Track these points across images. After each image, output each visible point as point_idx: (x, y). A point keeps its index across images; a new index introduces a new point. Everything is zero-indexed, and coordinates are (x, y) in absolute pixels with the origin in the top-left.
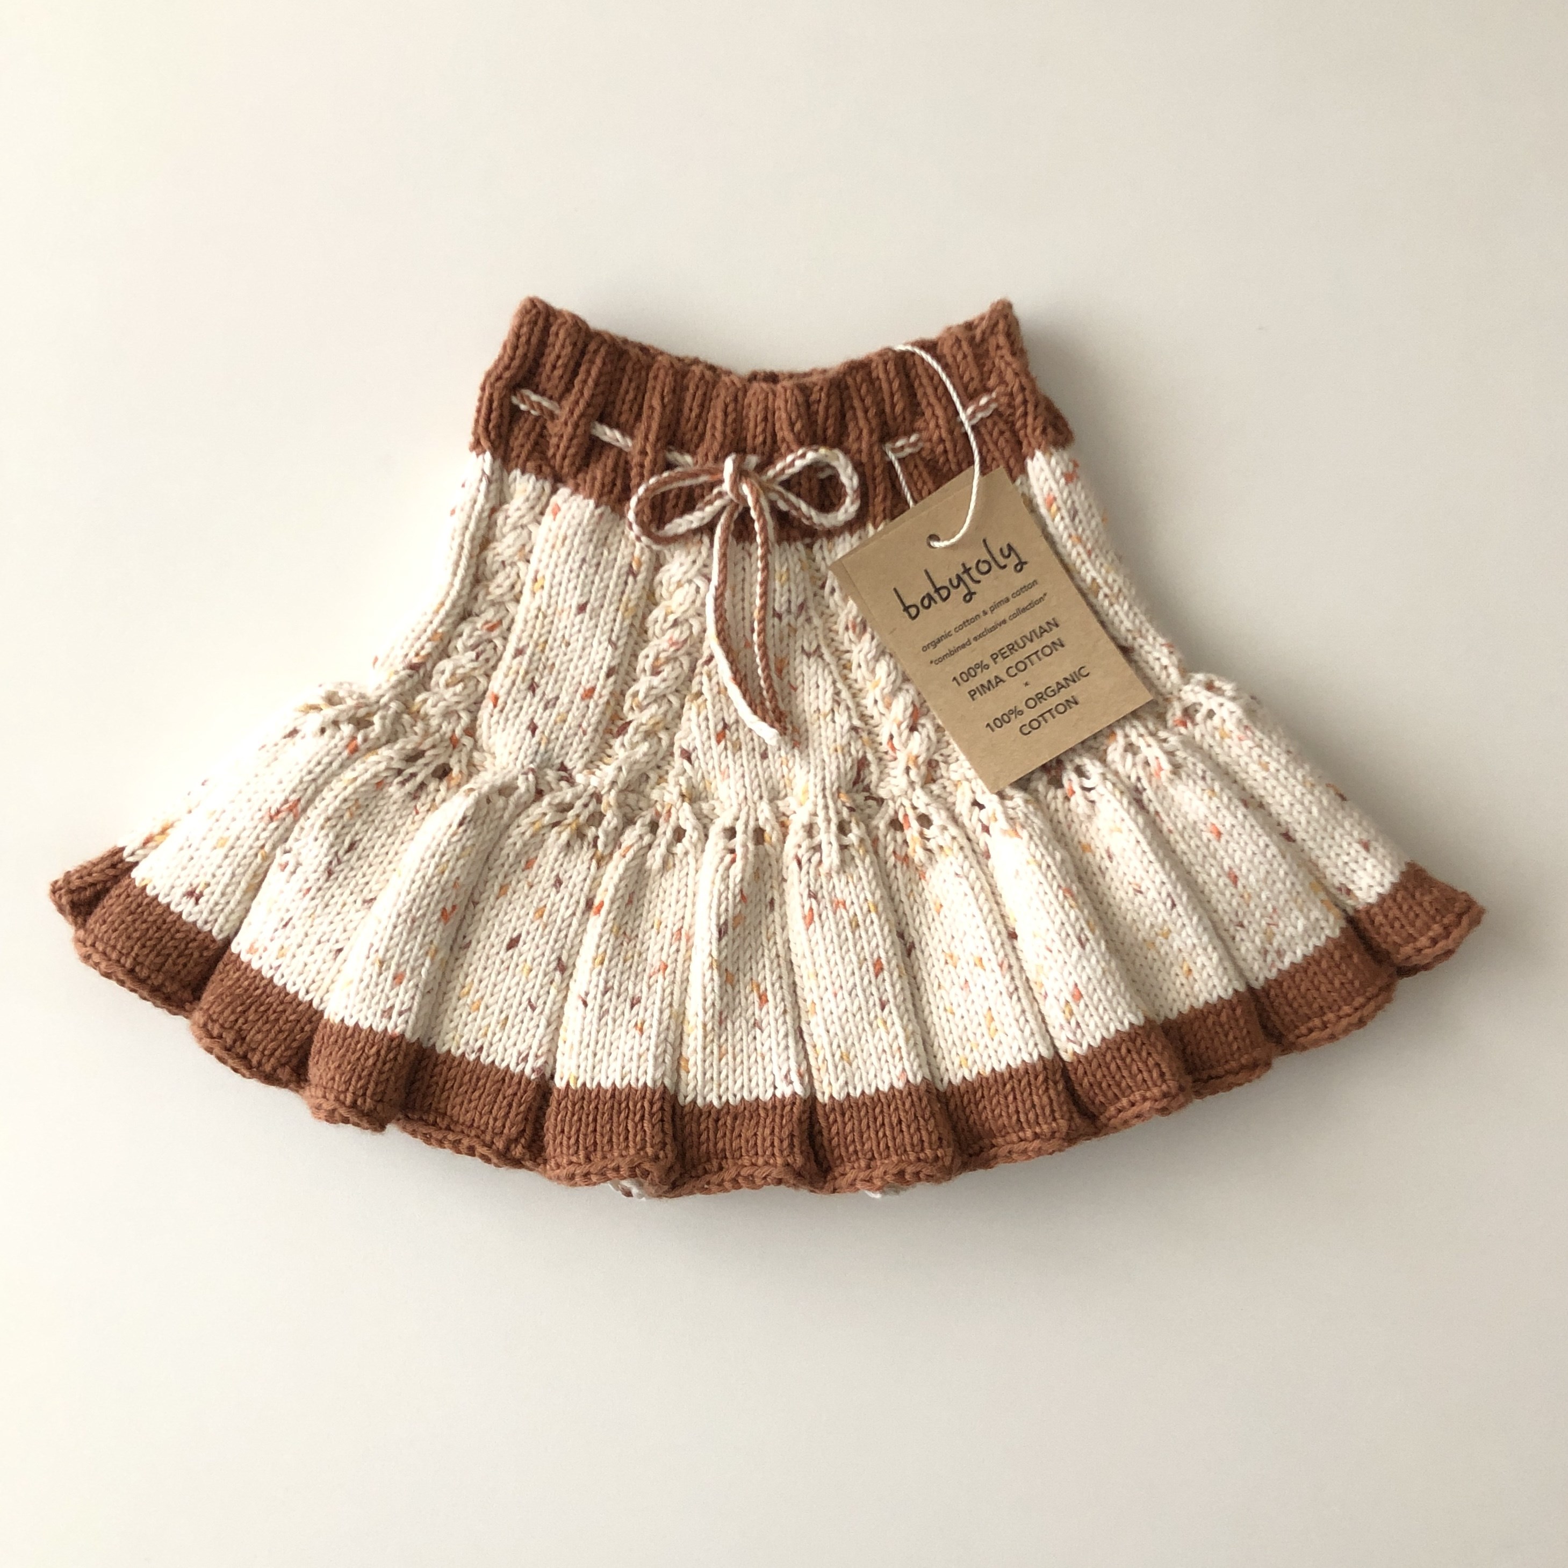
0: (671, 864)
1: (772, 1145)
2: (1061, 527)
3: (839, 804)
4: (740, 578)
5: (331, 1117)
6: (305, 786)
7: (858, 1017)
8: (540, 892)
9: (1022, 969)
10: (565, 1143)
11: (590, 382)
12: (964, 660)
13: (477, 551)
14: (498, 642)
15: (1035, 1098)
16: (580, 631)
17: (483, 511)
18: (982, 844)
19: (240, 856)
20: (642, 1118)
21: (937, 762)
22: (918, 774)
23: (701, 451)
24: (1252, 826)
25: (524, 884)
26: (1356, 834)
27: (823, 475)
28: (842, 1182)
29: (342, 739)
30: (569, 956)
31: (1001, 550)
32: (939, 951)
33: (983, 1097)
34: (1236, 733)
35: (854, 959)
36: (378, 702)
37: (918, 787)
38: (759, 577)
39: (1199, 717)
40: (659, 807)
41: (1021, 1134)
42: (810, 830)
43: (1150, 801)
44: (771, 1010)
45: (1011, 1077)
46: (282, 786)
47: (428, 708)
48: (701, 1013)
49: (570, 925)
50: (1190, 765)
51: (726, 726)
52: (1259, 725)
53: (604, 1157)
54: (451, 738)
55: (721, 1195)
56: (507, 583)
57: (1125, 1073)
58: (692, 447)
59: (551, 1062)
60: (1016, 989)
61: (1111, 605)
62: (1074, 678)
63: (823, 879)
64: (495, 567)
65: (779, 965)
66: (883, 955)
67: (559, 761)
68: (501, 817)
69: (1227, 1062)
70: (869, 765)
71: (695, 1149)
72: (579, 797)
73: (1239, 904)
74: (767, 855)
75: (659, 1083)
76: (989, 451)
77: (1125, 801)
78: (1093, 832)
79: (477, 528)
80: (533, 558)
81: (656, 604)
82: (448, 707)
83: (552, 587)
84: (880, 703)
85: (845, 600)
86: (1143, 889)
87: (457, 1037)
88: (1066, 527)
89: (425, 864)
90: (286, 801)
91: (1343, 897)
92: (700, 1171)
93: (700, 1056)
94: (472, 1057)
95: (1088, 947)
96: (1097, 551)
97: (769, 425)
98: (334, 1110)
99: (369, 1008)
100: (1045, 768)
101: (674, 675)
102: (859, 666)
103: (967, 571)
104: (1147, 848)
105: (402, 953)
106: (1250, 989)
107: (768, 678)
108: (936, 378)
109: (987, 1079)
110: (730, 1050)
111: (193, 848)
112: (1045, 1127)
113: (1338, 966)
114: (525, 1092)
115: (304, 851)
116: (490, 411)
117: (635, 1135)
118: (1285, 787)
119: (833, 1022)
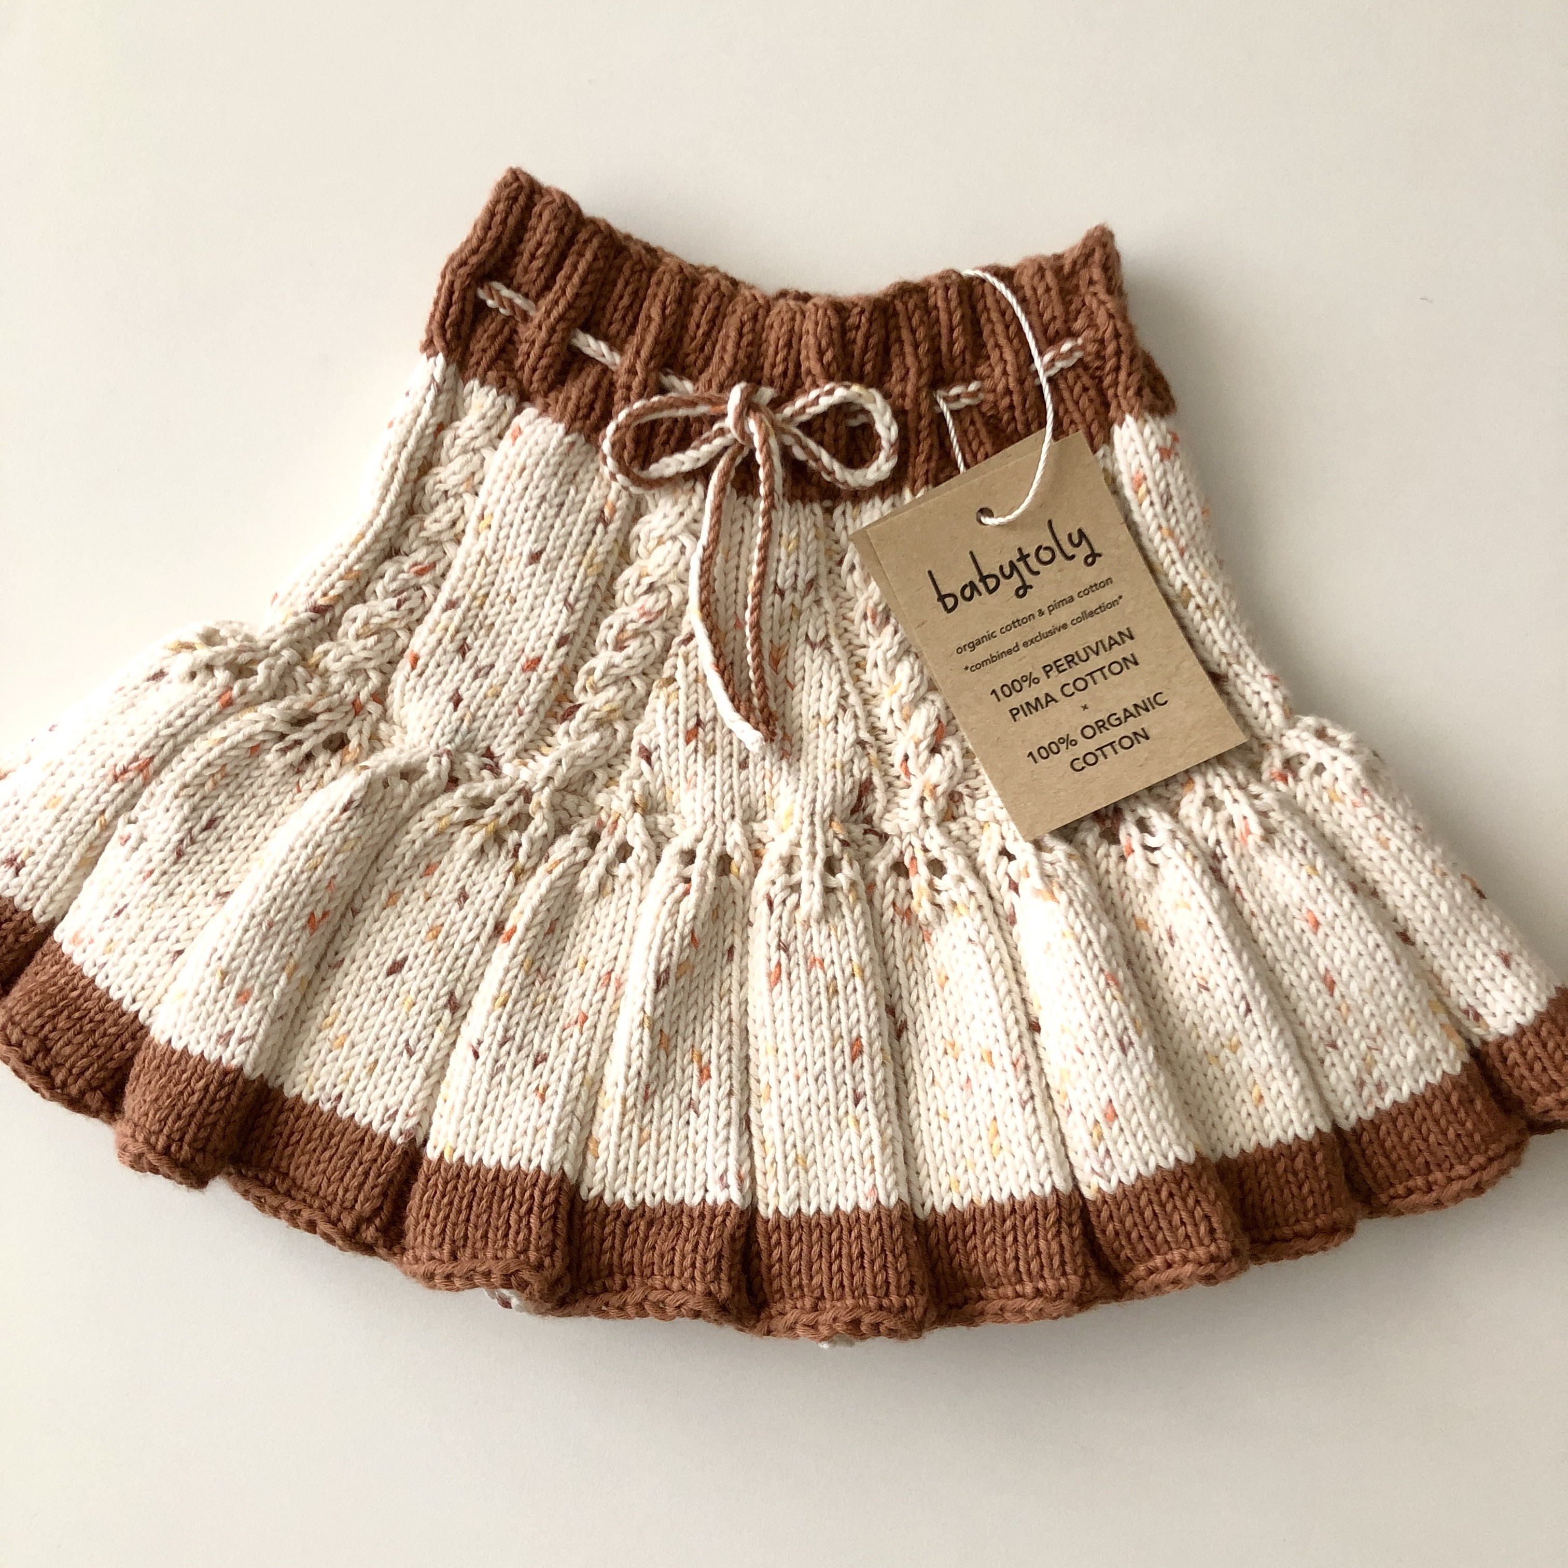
0: (609, 888)
1: (693, 1265)
2: (1149, 515)
3: (830, 834)
4: (737, 539)
5: (137, 1163)
6: (161, 742)
7: (824, 1110)
8: (438, 906)
9: (1042, 1071)
10: (428, 1231)
11: (576, 279)
12: (1008, 670)
13: (414, 475)
14: (428, 590)
15: (1042, 1243)
16: (529, 586)
17: (427, 426)
18: (1007, 905)
19: (75, 820)
20: (530, 1211)
21: (961, 795)
22: (935, 807)
23: (705, 377)
24: (1361, 919)
25: (420, 893)
26: (1494, 943)
27: (854, 423)
28: (779, 1323)
29: (214, 688)
30: (465, 992)
31: (1070, 536)
32: (938, 1036)
33: (974, 1232)
34: (1351, 797)
35: (827, 1035)
36: (267, 648)
37: (932, 823)
38: (759, 539)
39: (1304, 772)
40: (603, 815)
41: (1018, 1288)
42: (789, 864)
43: (1231, 872)
44: (713, 1089)
45: (1013, 1211)
46: (133, 739)
47: (329, 662)
48: (622, 1082)
49: (471, 952)
50: (1287, 832)
51: (699, 723)
52: (1381, 788)
53: (474, 1256)
54: (354, 703)
55: (621, 1322)
56: (447, 519)
57: (1163, 1224)
58: (695, 372)
59: (425, 1124)
60: (1032, 1097)
61: (1204, 619)
62: (1145, 707)
63: (799, 928)
64: (434, 498)
65: (730, 1032)
66: (864, 1034)
67: (484, 744)
68: (400, 806)
69: (1297, 1221)
70: (873, 790)
71: (595, 1259)
72: (502, 793)
73: (1333, 1019)
74: (732, 889)
75: (556, 1169)
76: (1066, 411)
77: (1198, 869)
78: (1151, 905)
79: (418, 447)
80: (483, 491)
81: (630, 563)
82: (354, 663)
83: (501, 528)
84: (896, 714)
85: (866, 581)
86: (1211, 985)
87: (311, 1079)
88: (1155, 516)
89: (293, 855)
90: (136, 758)
91: (1469, 1023)
92: (597, 1289)
93: (614, 1139)
94: (327, 1107)
95: (1131, 1053)
96: (1193, 550)
97: (793, 352)
98: (141, 1155)
99: (203, 1029)
100: (1098, 816)
101: (641, 652)
102: (876, 665)
103: (1023, 558)
104: (1220, 933)
105: (252, 965)
106: (1336, 1128)
107: (759, 668)
108: (1008, 317)
109: (982, 1211)
110: (654, 1135)
111: (20, 805)
112: (1051, 1283)
113: (1455, 1113)
114: (387, 1159)
115: (152, 823)
116: (449, 304)
117: (518, 1233)
118: (1409, 873)
119: (790, 1114)
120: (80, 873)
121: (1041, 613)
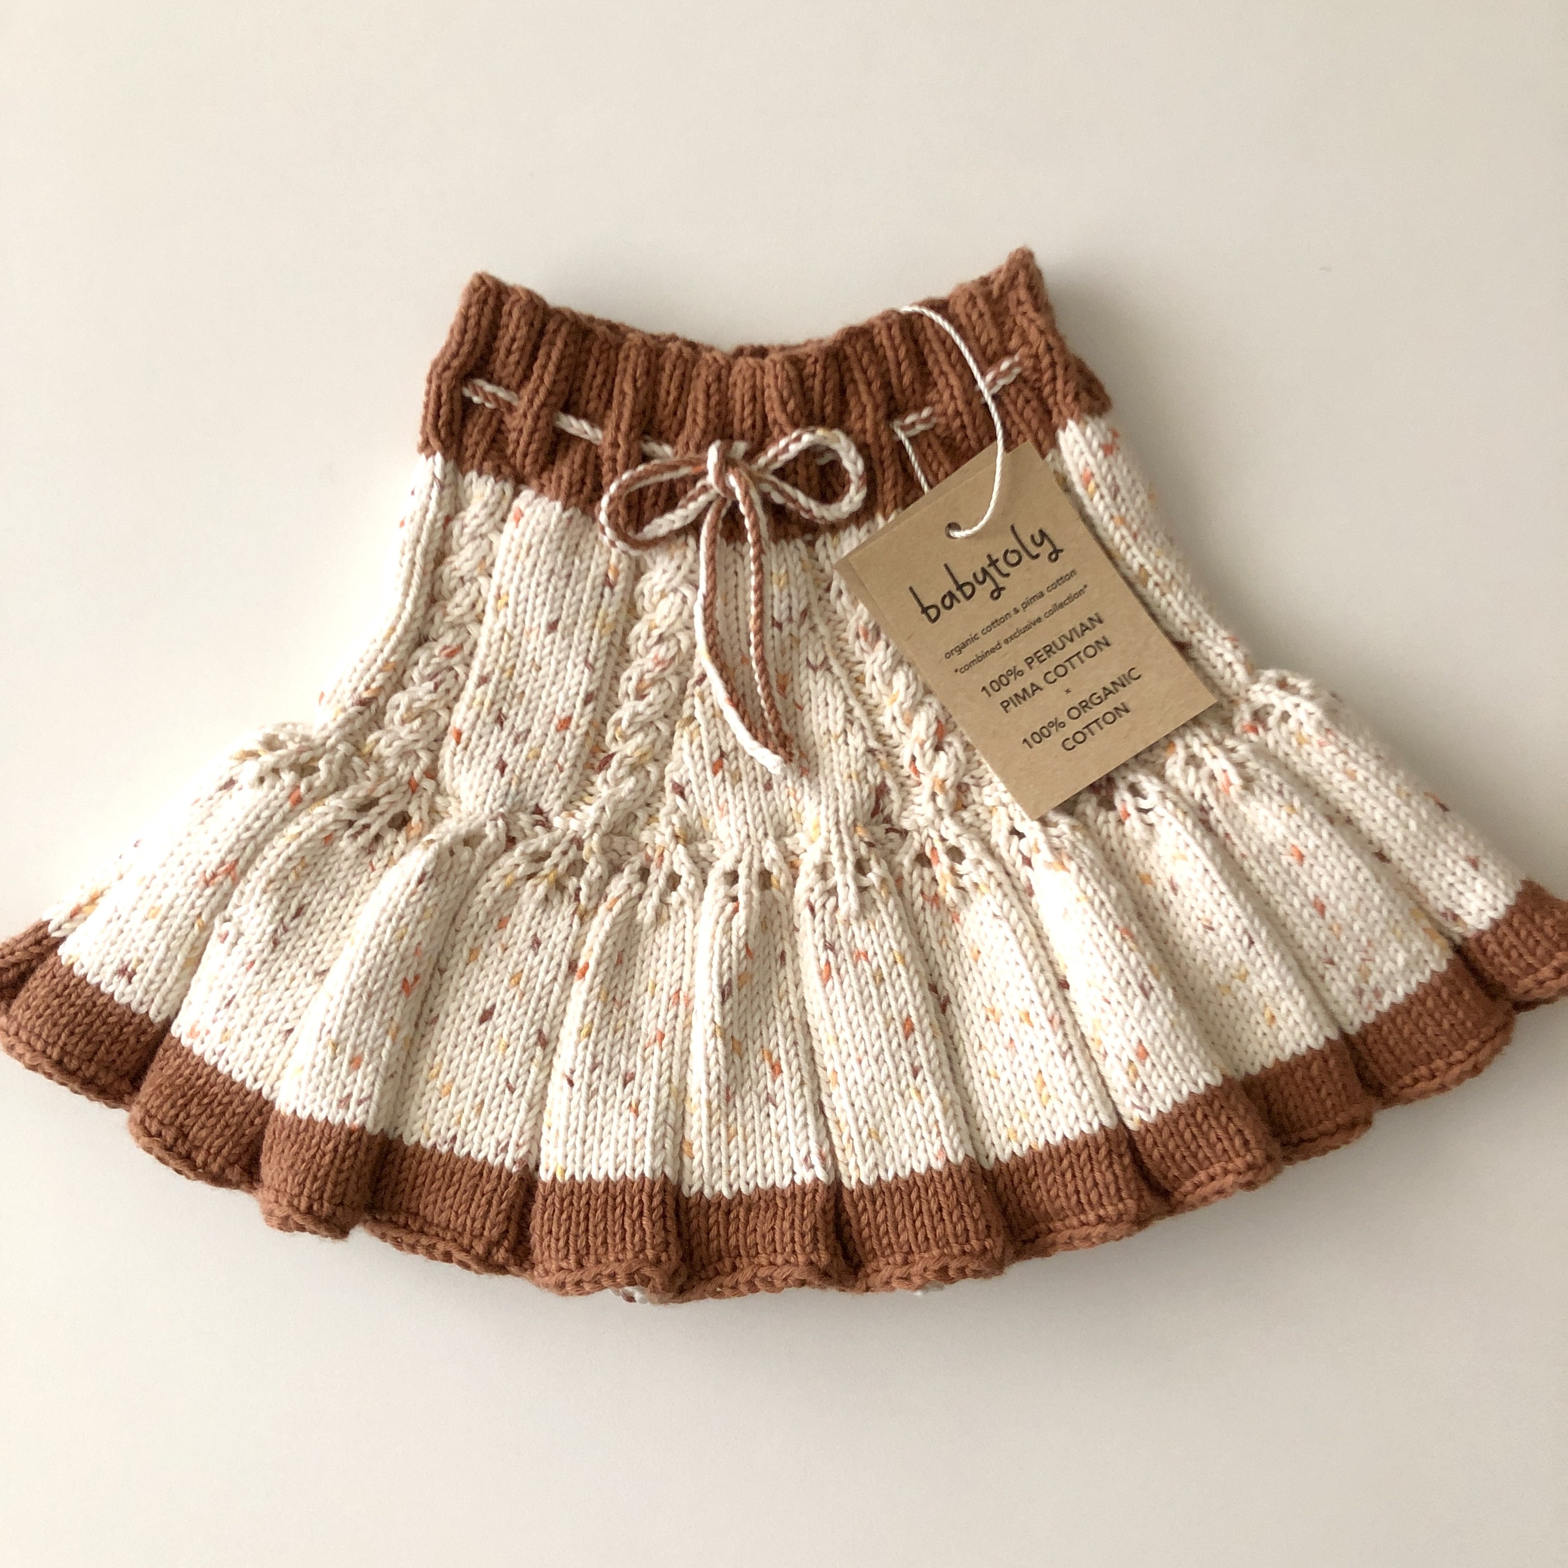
0: (665, 916)
1: (793, 1241)
2: (1101, 508)
3: (856, 839)
4: (732, 583)
5: (285, 1224)
6: (243, 844)
7: (887, 1086)
8: (515, 955)
9: (1076, 1024)
10: (553, 1245)
11: (551, 367)
12: (993, 668)
13: (431, 567)
14: (459, 669)
15: (1098, 1175)
16: (551, 653)
17: (435, 520)
18: (1023, 879)
19: (175, 926)
20: (641, 1214)
21: (967, 785)
22: (946, 800)
23: (682, 439)
24: (1340, 846)
25: (497, 946)
26: (1461, 850)
27: (822, 461)
28: (876, 1280)
29: (283, 789)
30: (552, 1028)
31: (1032, 537)
32: (979, 1005)
33: (1036, 1174)
34: (1316, 738)
35: (880, 1019)
36: (324, 744)
37: (946, 816)
38: (753, 581)
39: (1272, 721)
40: (649, 851)
41: (1082, 1217)
42: (823, 871)
43: (1219, 821)
44: (786, 1082)
45: (1068, 1151)
46: (217, 846)
47: (382, 749)
48: (704, 1088)
49: (551, 992)
50: (1264, 778)
51: (723, 754)
52: (1342, 727)
53: (599, 1262)
54: (409, 783)
55: (736, 1300)
56: (467, 602)
57: (1202, 1142)
58: (672, 436)
59: (535, 1151)
60: (1070, 1047)
61: (1163, 594)
62: (1124, 681)
63: (841, 927)
64: (453, 584)
65: (793, 1029)
66: (913, 1013)
67: (533, 803)
68: (468, 871)
69: (1320, 1122)
70: (888, 792)
71: (704, 1247)
72: (556, 844)
73: (1327, 938)
74: (775, 901)
75: (658, 1173)
76: (1013, 423)
77: (1189, 823)
78: (1152, 860)
79: (430, 541)
80: (495, 572)
81: (638, 618)
82: (404, 747)
83: (517, 604)
84: (899, 721)
85: (854, 603)
86: (1215, 925)
87: (427, 1126)
88: (1107, 507)
89: (381, 929)
90: (222, 863)
91: (1448, 924)
92: (711, 1274)
93: (705, 1139)
94: (445, 1149)
95: (1153, 997)
96: (1145, 533)
97: (758, 406)
98: (287, 1218)
99: (324, 1097)
100: (1094, 788)
101: (661, 698)
102: (874, 679)
103: (993, 563)
104: (1217, 878)
105: (359, 1033)
106: (1345, 1036)
107: (769, 696)
108: (948, 343)
109: (1041, 1154)
110: (740, 1130)
111: (123, 919)
112: (1110, 1209)
113: (1446, 1005)
114: (506, 1187)
115: (246, 919)
116: (439, 406)
117: (633, 1235)
118: (1376, 798)
119: (858, 1094)
120: (188, 971)
121: (1016, 611)
